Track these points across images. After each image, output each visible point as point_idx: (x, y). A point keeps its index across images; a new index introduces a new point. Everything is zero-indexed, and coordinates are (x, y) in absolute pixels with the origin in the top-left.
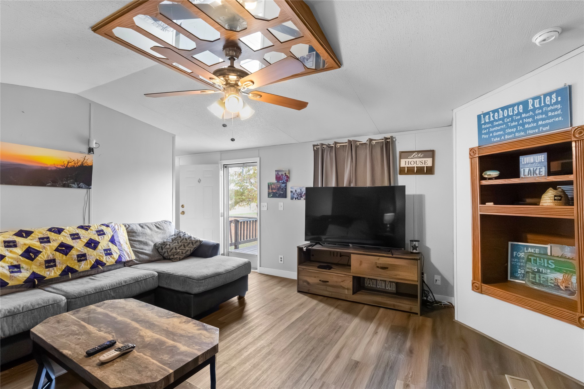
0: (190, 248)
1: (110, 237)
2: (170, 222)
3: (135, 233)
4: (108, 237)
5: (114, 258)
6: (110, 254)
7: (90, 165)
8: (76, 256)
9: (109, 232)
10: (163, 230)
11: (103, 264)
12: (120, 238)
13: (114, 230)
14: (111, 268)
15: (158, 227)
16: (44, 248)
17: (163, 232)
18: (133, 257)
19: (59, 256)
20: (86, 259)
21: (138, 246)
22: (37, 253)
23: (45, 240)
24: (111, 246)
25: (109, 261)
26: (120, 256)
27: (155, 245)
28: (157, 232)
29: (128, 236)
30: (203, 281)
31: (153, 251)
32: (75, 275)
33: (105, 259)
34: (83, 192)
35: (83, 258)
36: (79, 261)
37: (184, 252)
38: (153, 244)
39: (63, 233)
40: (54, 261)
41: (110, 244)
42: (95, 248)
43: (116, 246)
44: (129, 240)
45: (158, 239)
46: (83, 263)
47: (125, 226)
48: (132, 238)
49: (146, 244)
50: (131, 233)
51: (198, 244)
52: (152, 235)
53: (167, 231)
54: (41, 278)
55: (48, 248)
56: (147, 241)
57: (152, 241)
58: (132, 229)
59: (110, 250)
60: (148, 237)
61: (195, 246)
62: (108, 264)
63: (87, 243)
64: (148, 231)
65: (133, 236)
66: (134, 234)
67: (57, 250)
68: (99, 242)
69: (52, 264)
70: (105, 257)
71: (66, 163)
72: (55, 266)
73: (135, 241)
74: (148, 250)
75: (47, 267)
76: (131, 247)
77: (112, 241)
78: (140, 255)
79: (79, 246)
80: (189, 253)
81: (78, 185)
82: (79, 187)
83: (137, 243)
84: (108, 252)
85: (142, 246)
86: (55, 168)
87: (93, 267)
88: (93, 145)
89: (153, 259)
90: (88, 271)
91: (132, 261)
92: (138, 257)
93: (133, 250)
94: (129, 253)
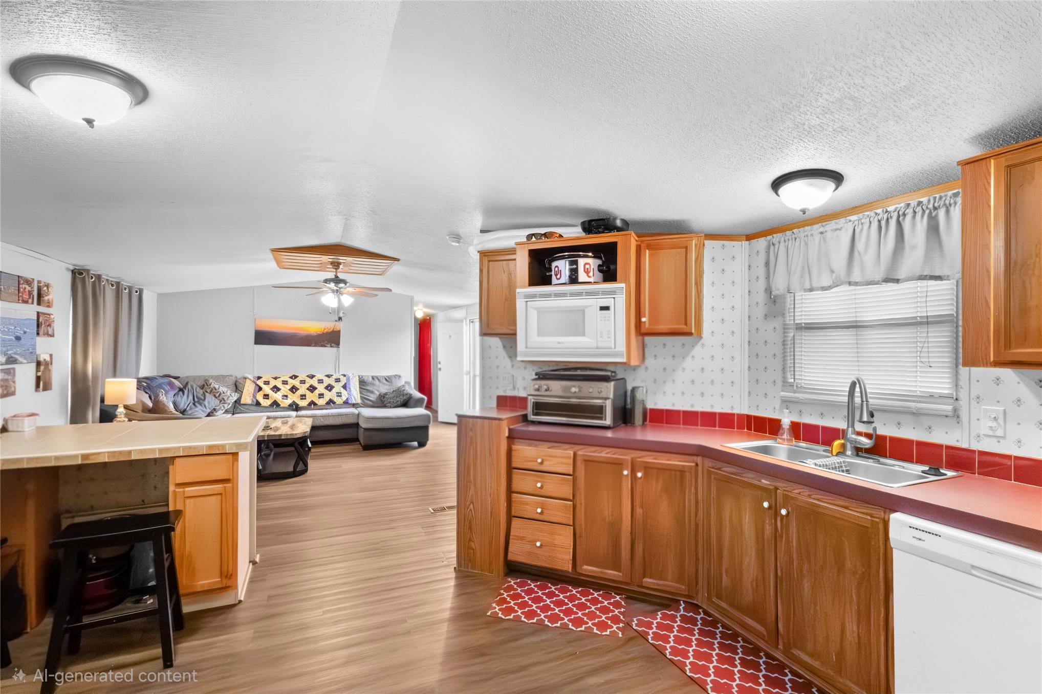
0: (401, 399)
1: (343, 384)
2: (400, 376)
3: (365, 382)
4: (342, 384)
5: (342, 399)
6: (340, 396)
7: (339, 330)
8: (317, 395)
9: (343, 380)
10: (391, 382)
11: (334, 403)
12: (351, 386)
13: (348, 379)
14: (340, 407)
15: (386, 380)
16: (301, 387)
17: (390, 384)
18: (359, 401)
19: (308, 393)
20: (323, 397)
21: (365, 394)
22: (297, 389)
23: (303, 382)
24: (342, 390)
25: (339, 401)
26: (347, 399)
27: (380, 394)
28: (384, 384)
29: (360, 384)
30: (371, 420)
31: (377, 399)
32: (316, 407)
33: (336, 399)
34: (334, 350)
35: (322, 396)
36: (319, 398)
37: (395, 402)
38: (378, 394)
39: (314, 378)
40: (305, 395)
41: (342, 389)
42: (330, 390)
43: (346, 390)
44: (360, 388)
45: (384, 389)
46: (321, 399)
47: (359, 377)
48: (362, 387)
49: (372, 392)
50: (362, 383)
51: (408, 396)
52: (379, 386)
53: (394, 384)
54: (297, 405)
55: (303, 387)
56: (374, 390)
57: (378, 391)
58: (364, 380)
59: (341, 393)
60: (375, 387)
61: (405, 398)
62: (337, 403)
63: (326, 387)
64: (377, 382)
65: (363, 385)
66: (364, 384)
67: (308, 389)
68: (334, 387)
69: (304, 397)
70: (336, 398)
71: (323, 330)
72: (305, 399)
73: (364, 389)
74: (373, 397)
75: (301, 399)
76: (360, 394)
77: (345, 387)
78: (366, 401)
79: (321, 388)
80: (399, 403)
81: (331, 345)
82: (331, 347)
83: (365, 391)
84: (339, 395)
85: (369, 394)
86: (315, 334)
87: (328, 403)
88: (341, 315)
89: (376, 405)
90: (324, 405)
91: (358, 404)
92: (364, 402)
93: (361, 396)
94: (356, 398)
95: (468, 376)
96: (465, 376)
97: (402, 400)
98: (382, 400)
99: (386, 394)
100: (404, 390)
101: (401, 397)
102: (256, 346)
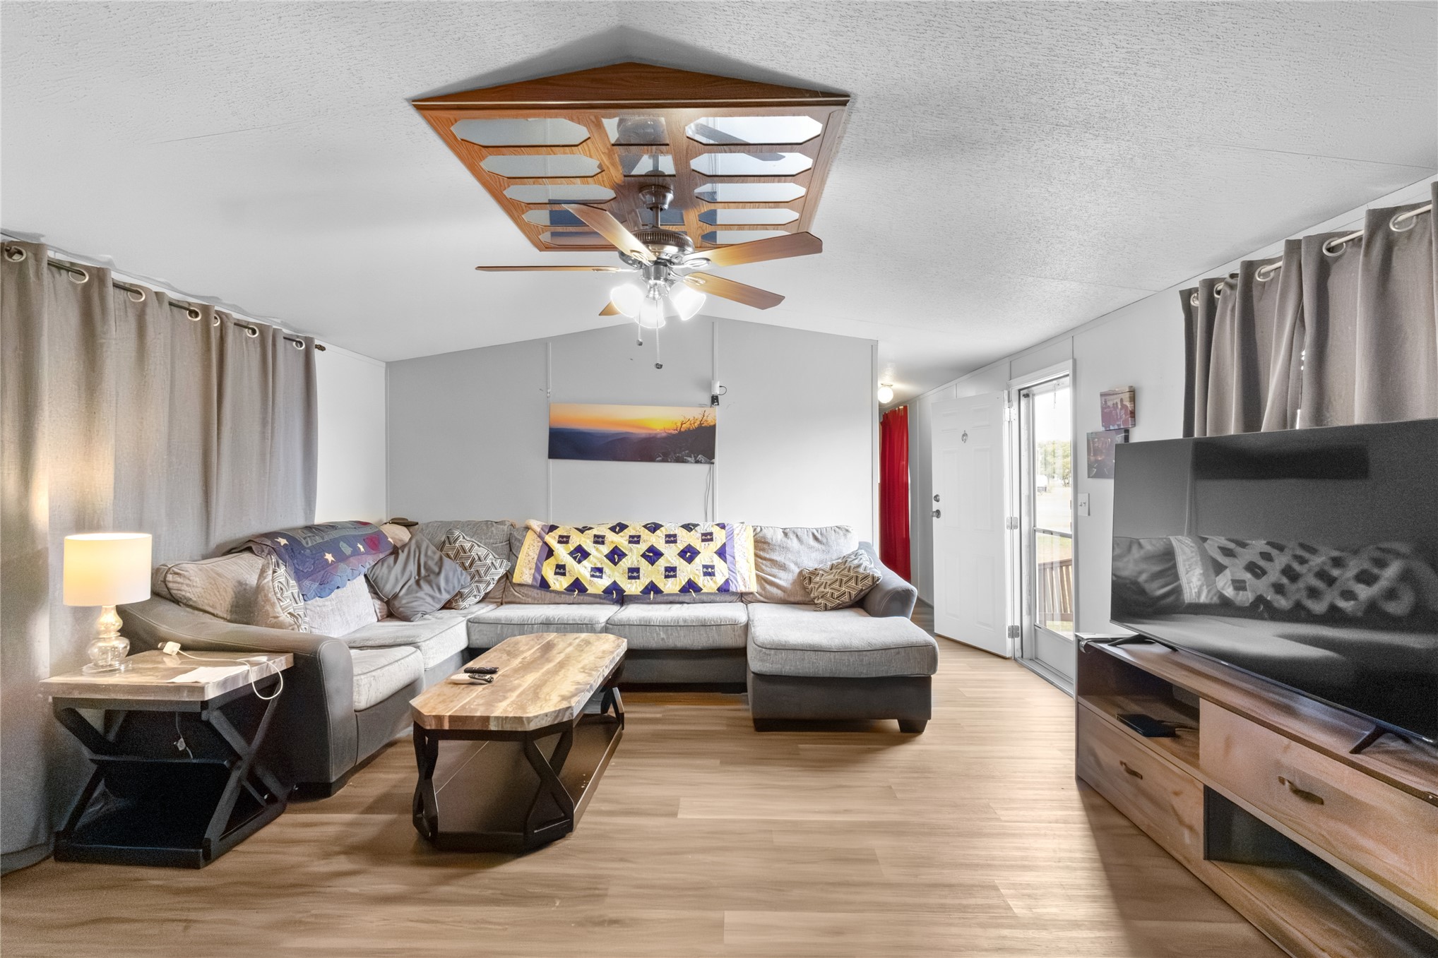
0: (850, 589)
1: (719, 546)
2: (847, 531)
3: (765, 543)
4: (715, 545)
5: (715, 582)
6: (712, 574)
7: (712, 424)
8: (663, 569)
9: (720, 537)
10: (827, 544)
11: (698, 590)
12: (735, 551)
13: (730, 536)
14: (709, 599)
15: (816, 538)
16: (631, 550)
17: (823, 547)
18: (753, 587)
19: (644, 565)
20: (675, 576)
21: (768, 570)
22: (622, 555)
23: (635, 540)
24: (717, 561)
25: (709, 585)
26: (727, 582)
27: (801, 572)
28: (811, 548)
29: (756, 547)
31: (794, 583)
32: (659, 598)
33: (701, 581)
34: (704, 468)
35: (672, 573)
36: (667, 577)
37: (836, 594)
38: (797, 571)
39: (658, 532)
40: (637, 570)
41: (716, 558)
42: (690, 560)
43: (725, 562)
44: (756, 555)
45: (811, 559)
46: (671, 580)
47: (755, 530)
48: (761, 553)
49: (783, 567)
50: (761, 543)
51: (869, 582)
52: (799, 552)
53: (834, 548)
54: (620, 591)
55: (635, 551)
56: (787, 563)
57: (796, 564)
58: (764, 537)
59: (712, 567)
60: (789, 556)
61: (860, 587)
62: (705, 590)
63: (682, 551)
64: (793, 543)
65: (763, 550)
66: (765, 546)
67: (644, 556)
68: (699, 553)
69: (635, 574)
70: (702, 577)
71: (679, 425)
72: (638, 578)
73: (765, 559)
74: (785, 579)
75: (630, 578)
76: (757, 570)
77: (721, 553)
78: (768, 587)
79: (671, 555)
80: (846, 598)
81: (695, 458)
82: (697, 462)
83: (768, 563)
84: (709, 571)
85: (775, 571)
86: (664, 435)
87: (684, 590)
88: (717, 391)
89: (792, 599)
90: (676, 594)
91: (752, 593)
92: (764, 589)
93: (757, 576)
94: (747, 579)
95: (1017, 531)
96: (1008, 532)
97: (853, 593)
98: (805, 588)
99: (814, 573)
100: (859, 566)
101: (852, 583)
102: (551, 461)
